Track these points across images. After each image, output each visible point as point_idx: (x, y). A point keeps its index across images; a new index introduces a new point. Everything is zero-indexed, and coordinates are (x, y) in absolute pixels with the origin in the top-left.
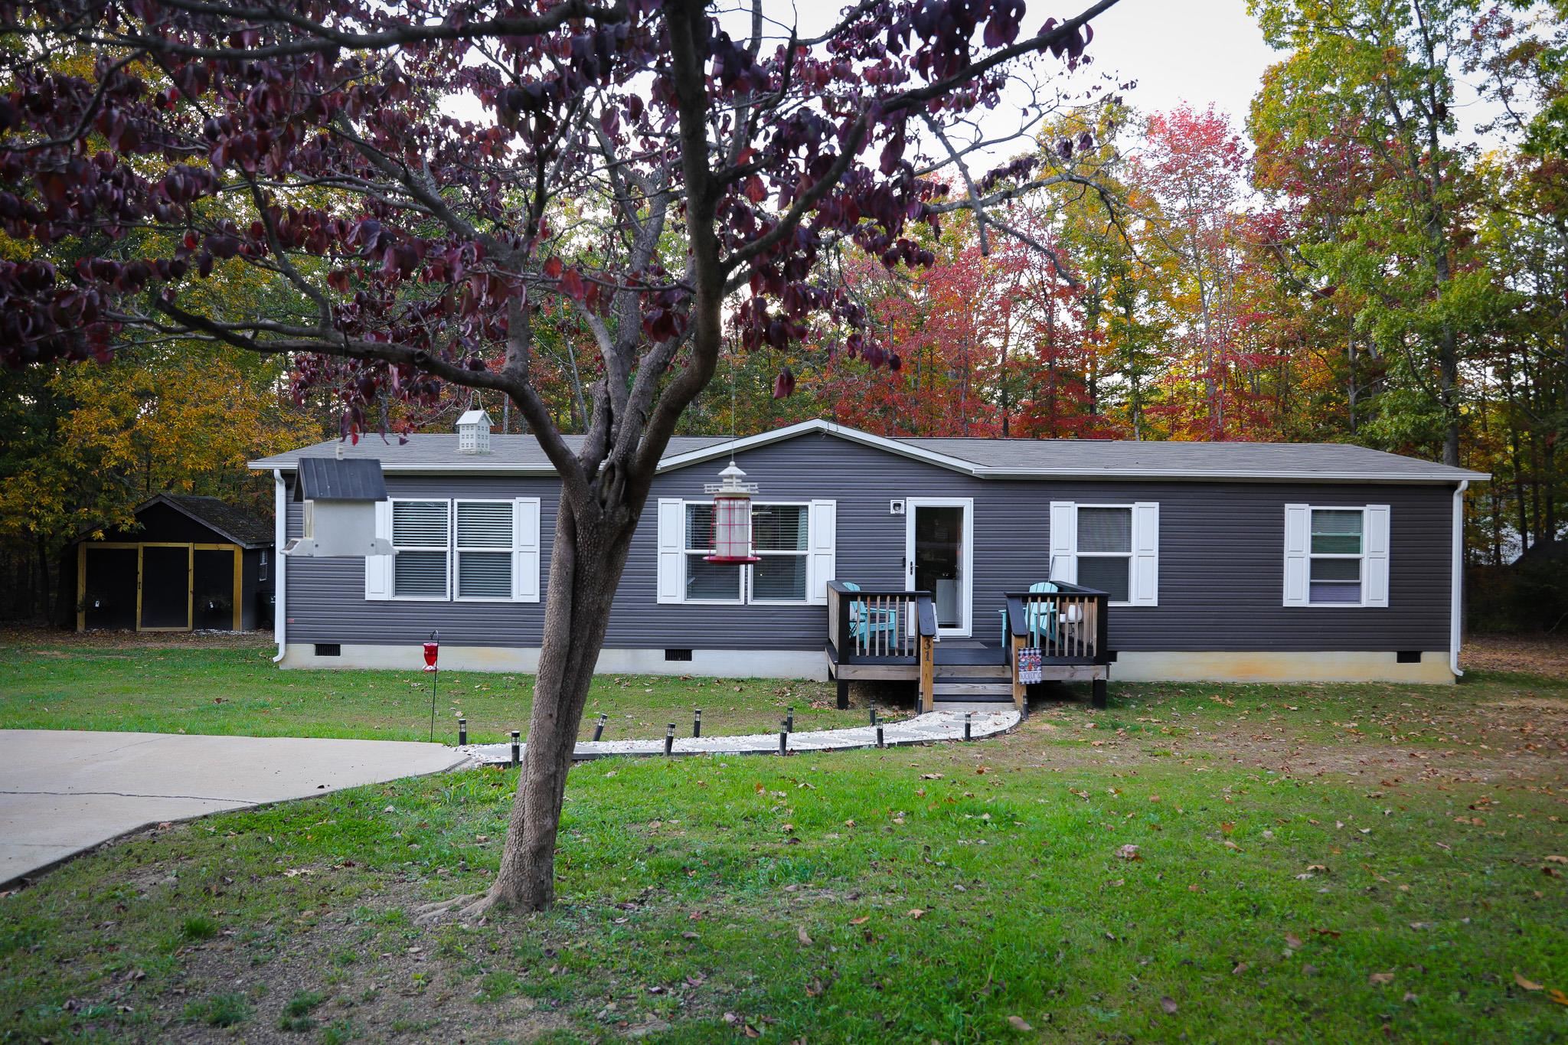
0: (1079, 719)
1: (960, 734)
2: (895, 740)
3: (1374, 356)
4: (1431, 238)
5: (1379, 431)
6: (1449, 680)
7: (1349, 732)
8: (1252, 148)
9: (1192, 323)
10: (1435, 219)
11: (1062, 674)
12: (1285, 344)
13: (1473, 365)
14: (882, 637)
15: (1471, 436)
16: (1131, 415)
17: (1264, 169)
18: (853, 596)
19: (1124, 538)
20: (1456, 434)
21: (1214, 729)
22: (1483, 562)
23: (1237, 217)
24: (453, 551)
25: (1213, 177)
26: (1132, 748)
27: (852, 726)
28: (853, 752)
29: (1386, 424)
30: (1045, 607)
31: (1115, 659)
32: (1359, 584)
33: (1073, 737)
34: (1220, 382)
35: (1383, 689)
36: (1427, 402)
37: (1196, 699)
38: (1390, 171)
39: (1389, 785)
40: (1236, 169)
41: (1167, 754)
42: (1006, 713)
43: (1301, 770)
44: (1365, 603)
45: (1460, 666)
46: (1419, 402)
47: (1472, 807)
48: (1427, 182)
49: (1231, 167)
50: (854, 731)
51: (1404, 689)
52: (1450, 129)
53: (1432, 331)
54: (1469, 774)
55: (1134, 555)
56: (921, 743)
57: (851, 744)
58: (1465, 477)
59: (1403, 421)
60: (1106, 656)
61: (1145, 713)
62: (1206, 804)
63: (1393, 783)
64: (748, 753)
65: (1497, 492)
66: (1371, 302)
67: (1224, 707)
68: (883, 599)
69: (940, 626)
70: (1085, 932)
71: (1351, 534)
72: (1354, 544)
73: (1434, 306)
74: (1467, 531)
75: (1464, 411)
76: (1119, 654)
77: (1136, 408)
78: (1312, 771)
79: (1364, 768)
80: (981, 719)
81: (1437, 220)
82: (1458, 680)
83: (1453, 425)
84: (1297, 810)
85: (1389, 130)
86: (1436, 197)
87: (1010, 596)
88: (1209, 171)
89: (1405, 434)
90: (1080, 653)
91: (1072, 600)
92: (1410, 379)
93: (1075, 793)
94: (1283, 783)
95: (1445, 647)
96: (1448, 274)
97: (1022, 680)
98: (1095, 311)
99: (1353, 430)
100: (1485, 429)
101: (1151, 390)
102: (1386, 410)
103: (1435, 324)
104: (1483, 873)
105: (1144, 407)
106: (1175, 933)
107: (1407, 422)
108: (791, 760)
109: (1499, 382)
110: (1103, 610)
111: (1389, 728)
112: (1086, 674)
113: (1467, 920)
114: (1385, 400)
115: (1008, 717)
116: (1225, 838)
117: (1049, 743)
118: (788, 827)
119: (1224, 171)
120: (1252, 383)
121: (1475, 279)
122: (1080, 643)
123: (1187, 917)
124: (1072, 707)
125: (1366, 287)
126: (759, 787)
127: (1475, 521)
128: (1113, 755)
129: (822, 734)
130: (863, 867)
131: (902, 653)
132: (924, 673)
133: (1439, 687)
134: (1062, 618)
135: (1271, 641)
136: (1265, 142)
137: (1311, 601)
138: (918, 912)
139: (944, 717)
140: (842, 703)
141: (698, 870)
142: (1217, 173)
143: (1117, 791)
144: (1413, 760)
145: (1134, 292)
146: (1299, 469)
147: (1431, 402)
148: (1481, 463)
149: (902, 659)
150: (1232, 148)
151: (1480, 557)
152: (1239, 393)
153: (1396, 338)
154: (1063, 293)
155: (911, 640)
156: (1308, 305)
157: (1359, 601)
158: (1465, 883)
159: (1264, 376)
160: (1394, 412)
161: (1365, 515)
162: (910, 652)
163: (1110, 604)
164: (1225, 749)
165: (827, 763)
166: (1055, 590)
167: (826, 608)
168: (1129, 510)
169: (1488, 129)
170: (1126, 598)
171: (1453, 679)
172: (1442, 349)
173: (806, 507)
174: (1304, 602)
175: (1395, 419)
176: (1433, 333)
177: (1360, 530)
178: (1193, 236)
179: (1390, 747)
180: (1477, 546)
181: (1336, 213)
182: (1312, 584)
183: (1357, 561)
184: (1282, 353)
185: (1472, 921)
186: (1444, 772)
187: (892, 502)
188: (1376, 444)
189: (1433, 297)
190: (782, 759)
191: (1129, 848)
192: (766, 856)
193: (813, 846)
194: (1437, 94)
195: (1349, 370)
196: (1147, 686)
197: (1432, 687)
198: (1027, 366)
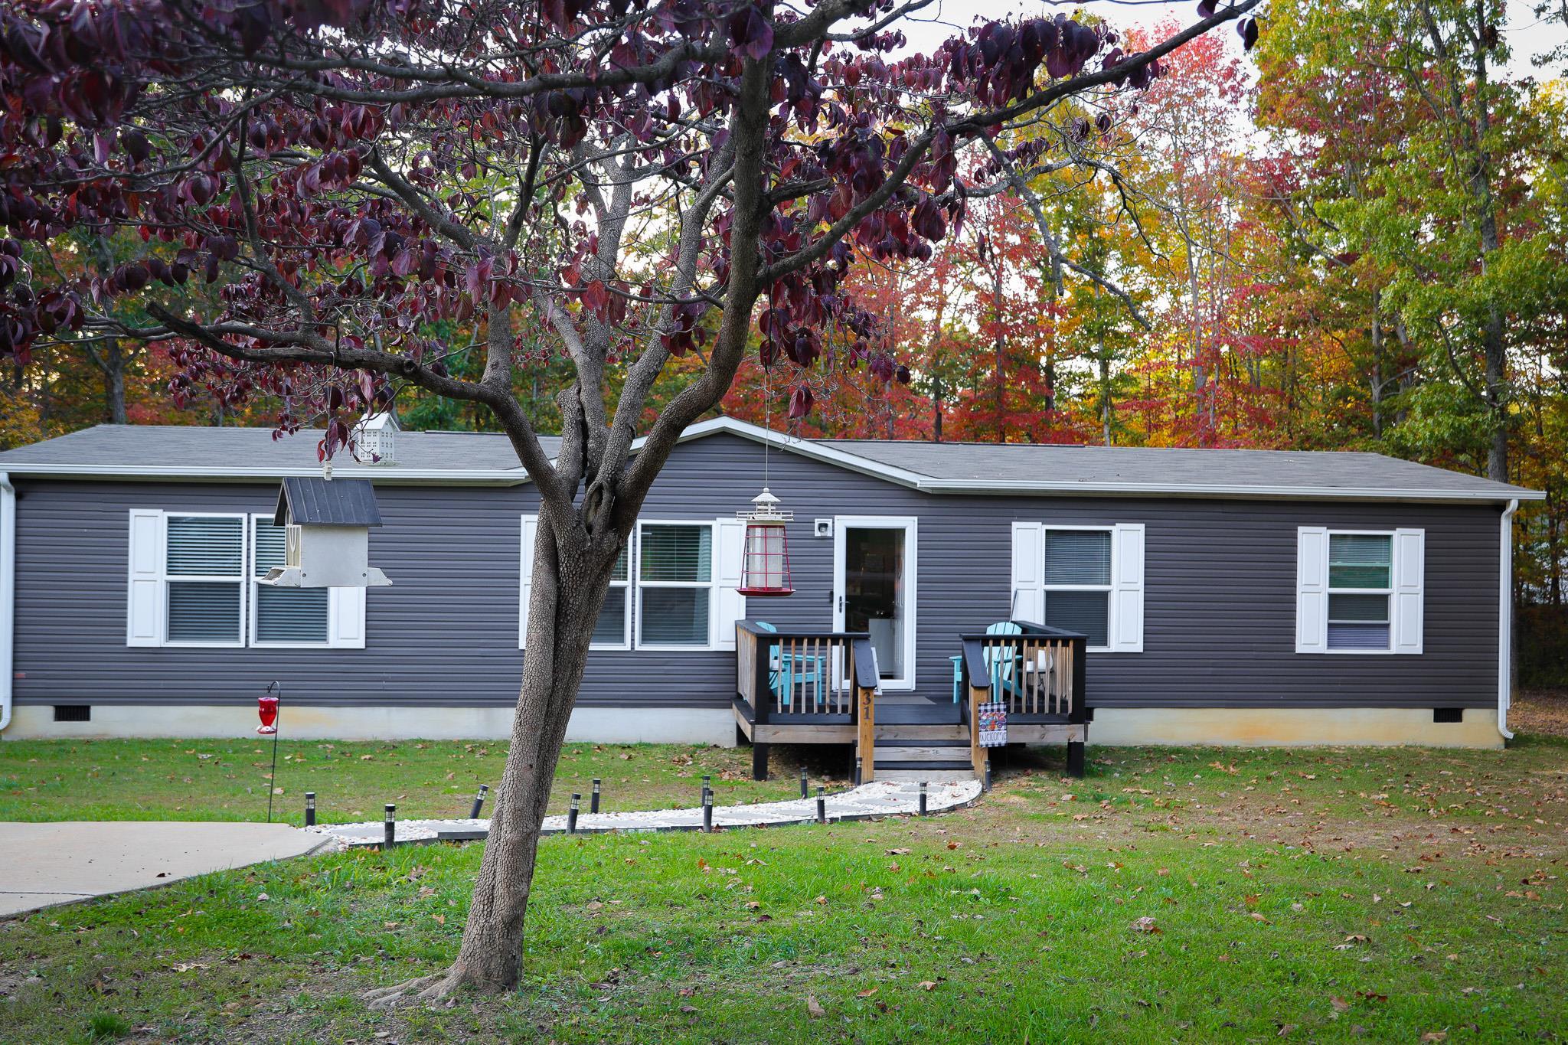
0: (1053, 789)
1: (914, 806)
2: (838, 815)
3: (1403, 340)
4: (1476, 195)
5: (1410, 436)
6: (1497, 744)
7: (1378, 804)
8: (1256, 75)
9: (1176, 294)
10: (1480, 171)
11: (1031, 736)
12: (1293, 324)
13: (1526, 353)
14: (810, 691)
15: (1523, 442)
16: (1099, 411)
17: (1270, 102)
18: (774, 639)
19: (1102, 566)
20: (1505, 440)
21: (1217, 801)
22: (1538, 600)
23: (1236, 162)
24: (248, 581)
25: (1206, 110)
26: (1122, 823)
27: (778, 800)
28: (792, 828)
29: (1418, 428)
30: (1009, 652)
31: (1091, 718)
32: (1387, 626)
33: (1050, 810)
34: (1212, 370)
35: (1419, 755)
36: (1468, 400)
37: (1192, 766)
38: (1427, 110)
39: (1429, 860)
40: (1235, 101)
41: (1164, 829)
42: (962, 785)
43: (1326, 846)
44: (1394, 649)
45: (1509, 727)
46: (1459, 399)
47: (1526, 882)
48: (1471, 123)
49: (1228, 97)
50: (784, 805)
51: (1442, 754)
52: (1503, 57)
53: (1476, 312)
54: (1522, 850)
55: (1114, 589)
56: (869, 818)
57: (785, 819)
58: (1514, 495)
59: (1439, 424)
60: (1082, 714)
61: (1131, 782)
62: (1223, 878)
63: (1434, 859)
64: (667, 829)
65: (1555, 511)
66: (1401, 276)
67: (1227, 775)
68: (811, 642)
69: (882, 677)
70: (1115, 999)
71: (1378, 564)
72: (1381, 576)
73: (1478, 282)
74: (1517, 560)
75: (1514, 409)
76: (1097, 713)
77: (1104, 402)
78: (1339, 847)
79: (1399, 844)
80: (934, 790)
81: (1483, 172)
82: (1508, 743)
83: (1500, 429)
84: (1328, 883)
85: (1428, 56)
86: (1482, 145)
87: (967, 639)
88: (1201, 103)
89: (1442, 440)
90: (1052, 709)
91: (1043, 644)
92: (1448, 369)
93: (1071, 867)
94: (1306, 858)
95: (1493, 704)
96: (1497, 240)
97: (983, 743)
98: (1054, 279)
99: (1378, 434)
100: (1540, 433)
101: (1123, 378)
102: (1418, 410)
103: (1480, 304)
104: (1538, 944)
105: (1114, 401)
106: (1211, 1000)
107: (1443, 425)
108: (722, 836)
109: (1558, 373)
110: (1080, 657)
111: (1426, 800)
112: (1059, 735)
113: (1521, 986)
114: (1418, 396)
115: (968, 788)
116: (1251, 911)
117: (1022, 817)
118: (753, 904)
119: (1222, 103)
120: (1251, 372)
121: (1528, 246)
122: (1053, 698)
123: (1222, 986)
124: (1043, 775)
125: (1395, 256)
126: (702, 864)
127: (1527, 548)
128: (1101, 832)
129: (745, 808)
130: (853, 944)
131: (834, 709)
132: (862, 735)
133: (1485, 752)
134: (1029, 666)
135: (1282, 696)
136: (1272, 68)
137: (1330, 646)
138: (929, 984)
139: (889, 788)
140: (760, 772)
141: (663, 950)
142: (1210, 105)
143: (1118, 866)
144: (1456, 835)
145: (1103, 254)
146: (1316, 484)
147: (1474, 400)
148: (1534, 475)
149: (834, 718)
150: (1230, 73)
151: (1533, 594)
152: (1233, 384)
153: (1430, 320)
154: (1014, 254)
155: (845, 695)
156: (1320, 274)
157: (1387, 646)
158: (1519, 952)
159: (1264, 362)
160: (1428, 412)
161: (1395, 541)
162: (845, 708)
163: (1089, 649)
164: (1234, 822)
165: (766, 840)
166: (1018, 631)
167: (734, 655)
168: (1108, 534)
169: (1547, 59)
170: (1104, 642)
171: (1502, 742)
172: (1488, 335)
173: (709, 527)
174: (1322, 648)
175: (1430, 421)
176: (1477, 314)
177: (1389, 559)
178: (1179, 184)
179: (1428, 820)
180: (1531, 579)
181: (1357, 160)
182: (1330, 625)
183: (1385, 598)
184: (1288, 334)
185: (1525, 987)
186: (1493, 848)
187: (817, 521)
188: (1405, 452)
189: (1476, 268)
190: (711, 837)
191: (1145, 920)
192: (739, 934)
193: (788, 923)
194: (1486, 13)
195: (1371, 357)
196: (1131, 751)
197: (1477, 751)
198: (966, 345)
